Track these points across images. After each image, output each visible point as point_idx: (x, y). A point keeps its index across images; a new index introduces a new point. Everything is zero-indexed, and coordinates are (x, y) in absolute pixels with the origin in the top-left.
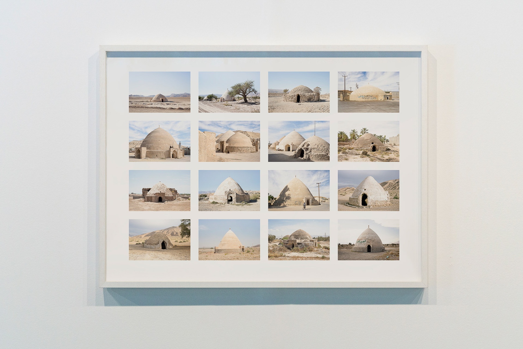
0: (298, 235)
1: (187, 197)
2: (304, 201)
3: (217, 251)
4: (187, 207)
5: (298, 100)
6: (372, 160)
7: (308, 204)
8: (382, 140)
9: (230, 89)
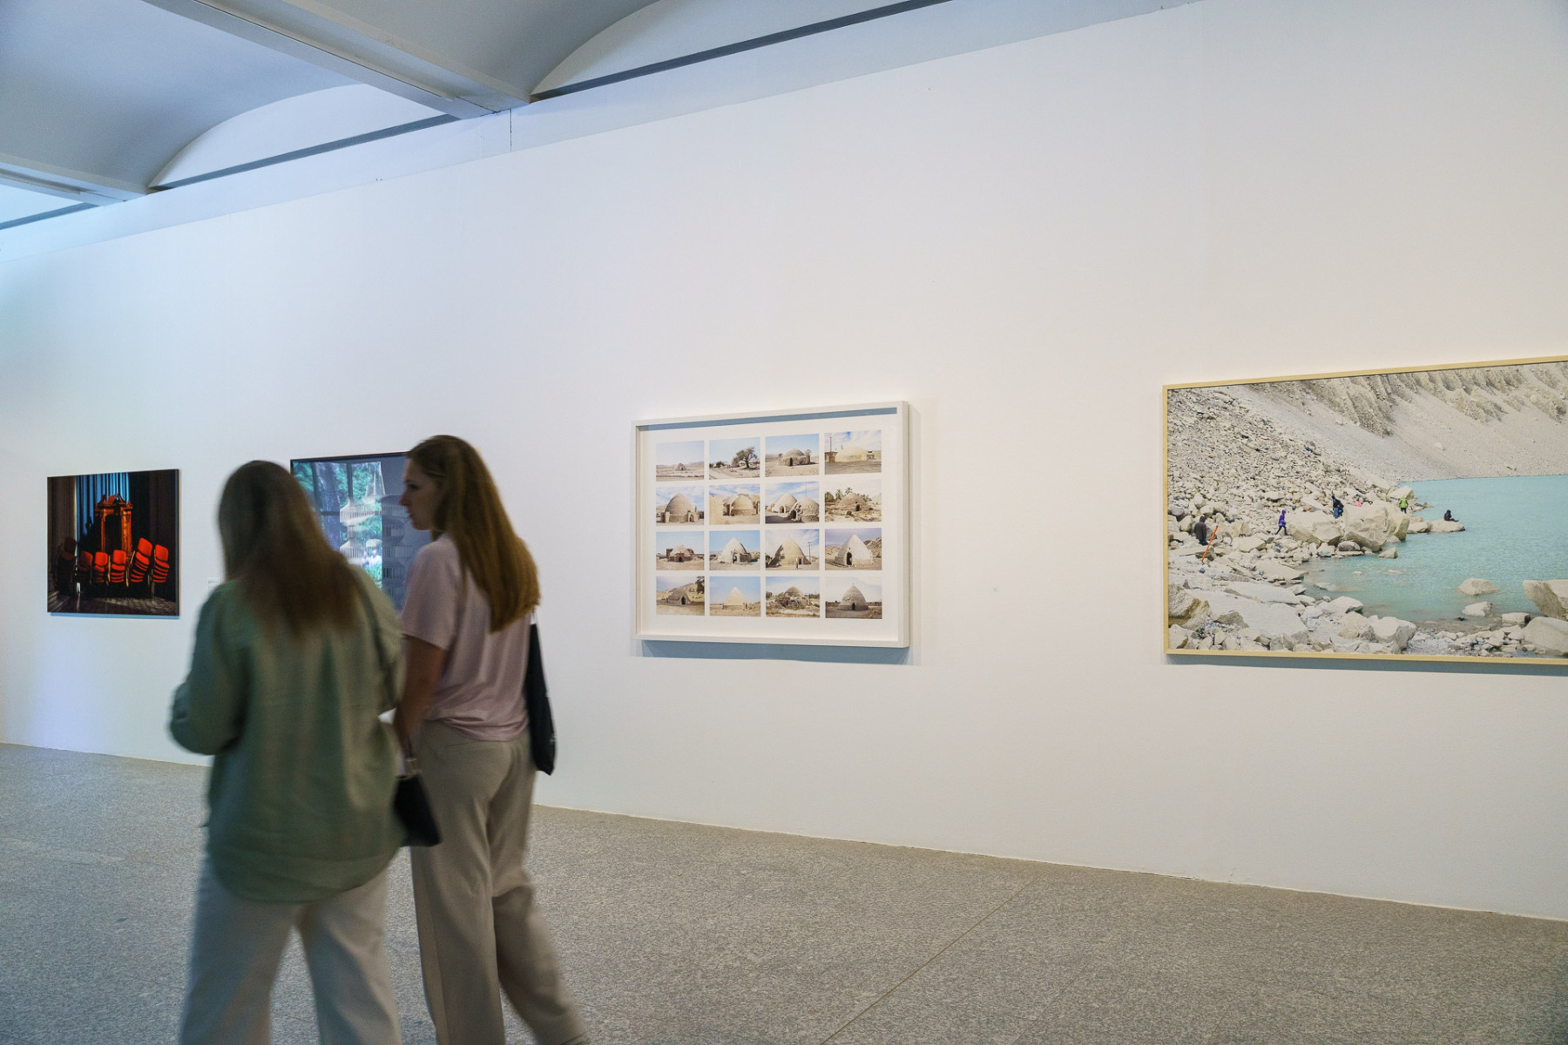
0: (792, 592)
1: (701, 557)
2: (797, 560)
3: (725, 607)
4: (701, 567)
5: (791, 465)
6: (856, 520)
7: (800, 563)
8: (865, 499)
9: (736, 456)
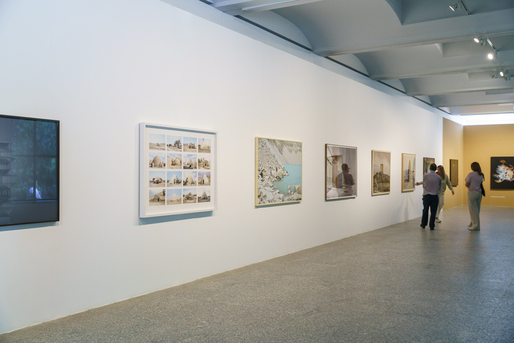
0: (190, 194)
1: (164, 182)
3: (171, 201)
5: (190, 148)
6: (205, 169)
7: (192, 184)
8: (207, 162)
9: (175, 143)
